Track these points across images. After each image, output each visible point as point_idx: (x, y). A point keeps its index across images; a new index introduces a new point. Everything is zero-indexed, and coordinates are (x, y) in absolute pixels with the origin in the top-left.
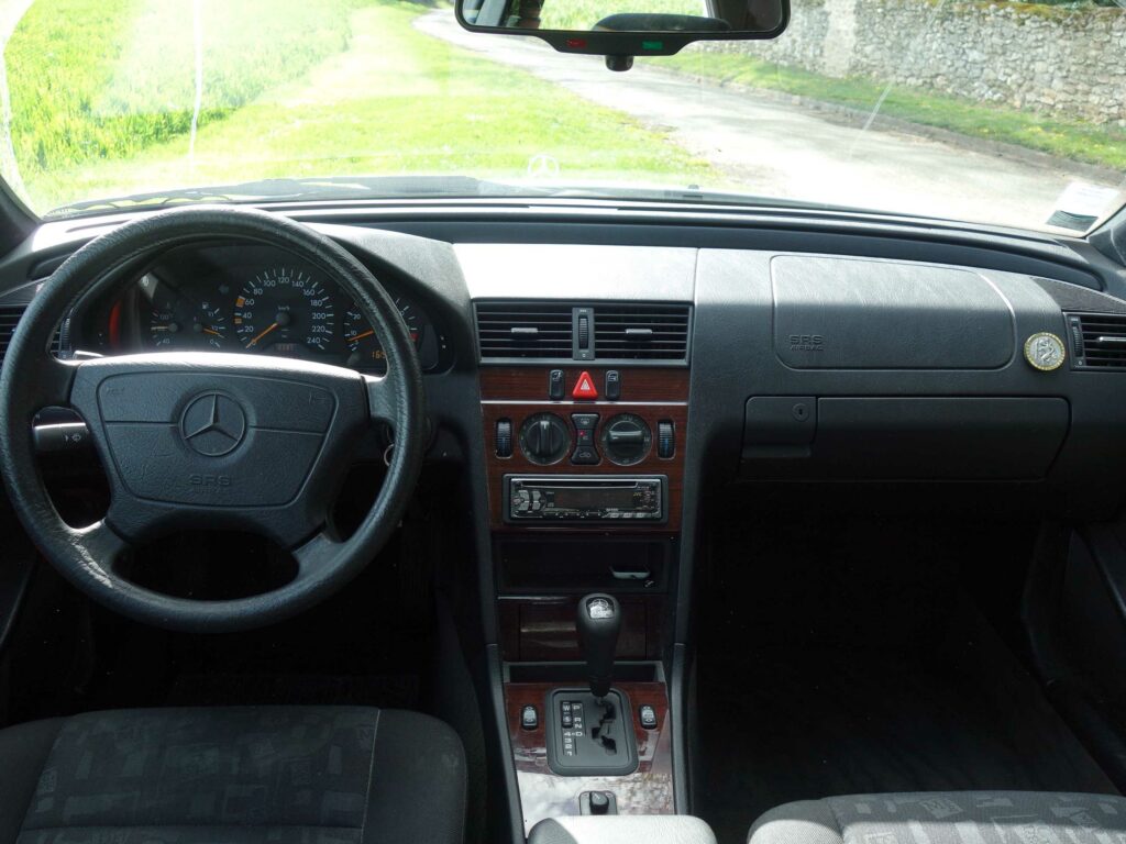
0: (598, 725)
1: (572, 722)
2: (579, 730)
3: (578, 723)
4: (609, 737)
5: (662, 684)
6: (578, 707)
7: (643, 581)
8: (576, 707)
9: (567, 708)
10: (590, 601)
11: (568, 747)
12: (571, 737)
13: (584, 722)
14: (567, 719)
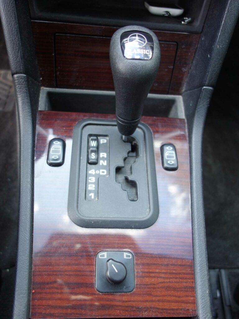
0: (121, 164)
1: (98, 159)
2: (103, 167)
3: (103, 159)
4: (130, 178)
5: (182, 120)
6: (105, 141)
7: (179, 18)
8: (103, 141)
9: (93, 144)
10: (125, 35)
11: (91, 187)
12: (95, 175)
13: (108, 159)
14: (93, 156)
